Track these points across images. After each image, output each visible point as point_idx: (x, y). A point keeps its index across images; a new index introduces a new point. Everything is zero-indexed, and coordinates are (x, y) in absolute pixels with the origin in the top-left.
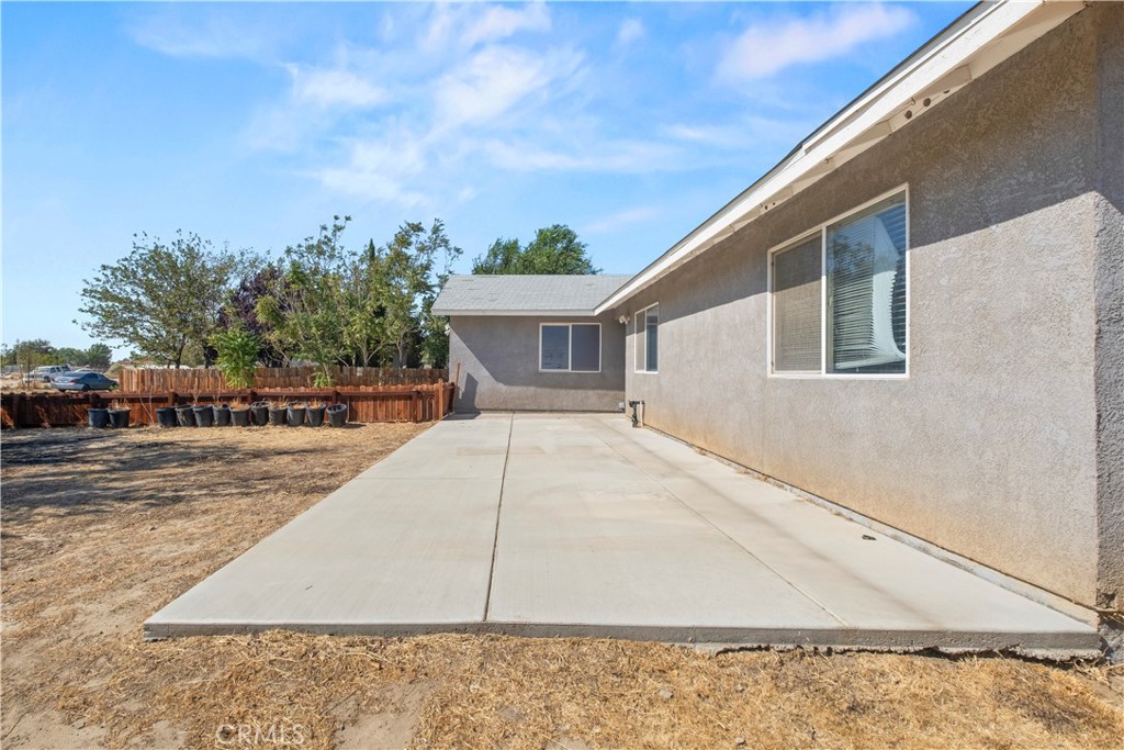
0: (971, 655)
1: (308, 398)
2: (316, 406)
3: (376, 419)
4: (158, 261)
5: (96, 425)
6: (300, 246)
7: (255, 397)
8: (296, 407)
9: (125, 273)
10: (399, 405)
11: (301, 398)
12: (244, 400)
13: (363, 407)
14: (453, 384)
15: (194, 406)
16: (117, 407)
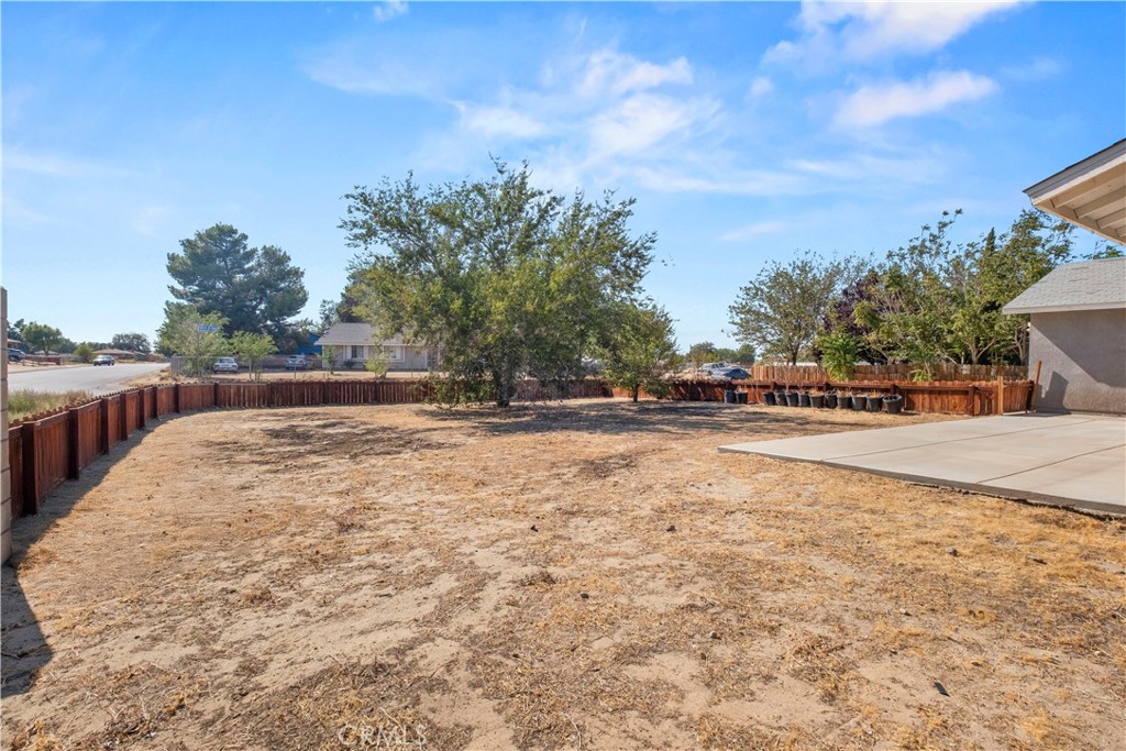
0: (1045, 506)
1: (869, 390)
2: (875, 395)
3: (932, 410)
4: (780, 280)
5: (728, 401)
6: (901, 249)
7: (829, 387)
8: (858, 396)
9: (753, 292)
10: (957, 399)
11: (864, 390)
12: (820, 389)
13: (919, 399)
14: (1032, 382)
15: (786, 392)
16: (740, 390)
